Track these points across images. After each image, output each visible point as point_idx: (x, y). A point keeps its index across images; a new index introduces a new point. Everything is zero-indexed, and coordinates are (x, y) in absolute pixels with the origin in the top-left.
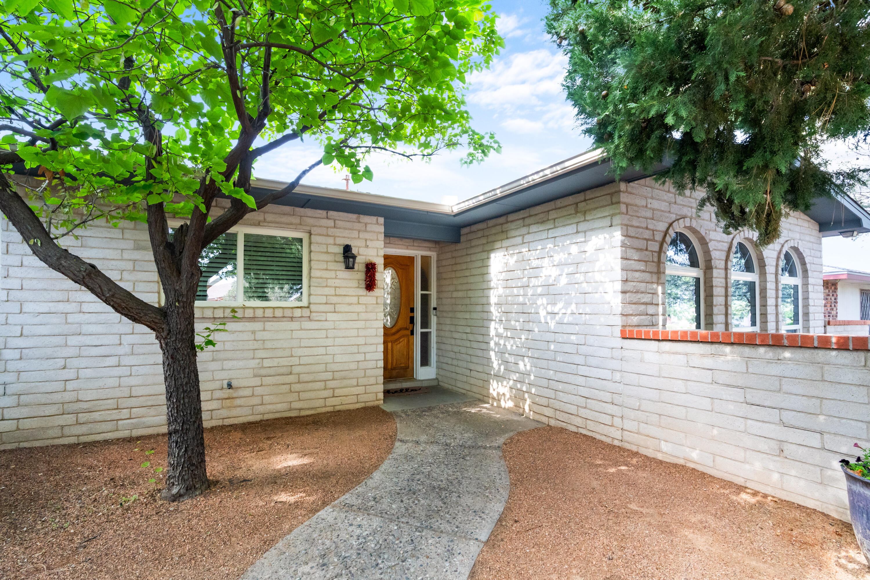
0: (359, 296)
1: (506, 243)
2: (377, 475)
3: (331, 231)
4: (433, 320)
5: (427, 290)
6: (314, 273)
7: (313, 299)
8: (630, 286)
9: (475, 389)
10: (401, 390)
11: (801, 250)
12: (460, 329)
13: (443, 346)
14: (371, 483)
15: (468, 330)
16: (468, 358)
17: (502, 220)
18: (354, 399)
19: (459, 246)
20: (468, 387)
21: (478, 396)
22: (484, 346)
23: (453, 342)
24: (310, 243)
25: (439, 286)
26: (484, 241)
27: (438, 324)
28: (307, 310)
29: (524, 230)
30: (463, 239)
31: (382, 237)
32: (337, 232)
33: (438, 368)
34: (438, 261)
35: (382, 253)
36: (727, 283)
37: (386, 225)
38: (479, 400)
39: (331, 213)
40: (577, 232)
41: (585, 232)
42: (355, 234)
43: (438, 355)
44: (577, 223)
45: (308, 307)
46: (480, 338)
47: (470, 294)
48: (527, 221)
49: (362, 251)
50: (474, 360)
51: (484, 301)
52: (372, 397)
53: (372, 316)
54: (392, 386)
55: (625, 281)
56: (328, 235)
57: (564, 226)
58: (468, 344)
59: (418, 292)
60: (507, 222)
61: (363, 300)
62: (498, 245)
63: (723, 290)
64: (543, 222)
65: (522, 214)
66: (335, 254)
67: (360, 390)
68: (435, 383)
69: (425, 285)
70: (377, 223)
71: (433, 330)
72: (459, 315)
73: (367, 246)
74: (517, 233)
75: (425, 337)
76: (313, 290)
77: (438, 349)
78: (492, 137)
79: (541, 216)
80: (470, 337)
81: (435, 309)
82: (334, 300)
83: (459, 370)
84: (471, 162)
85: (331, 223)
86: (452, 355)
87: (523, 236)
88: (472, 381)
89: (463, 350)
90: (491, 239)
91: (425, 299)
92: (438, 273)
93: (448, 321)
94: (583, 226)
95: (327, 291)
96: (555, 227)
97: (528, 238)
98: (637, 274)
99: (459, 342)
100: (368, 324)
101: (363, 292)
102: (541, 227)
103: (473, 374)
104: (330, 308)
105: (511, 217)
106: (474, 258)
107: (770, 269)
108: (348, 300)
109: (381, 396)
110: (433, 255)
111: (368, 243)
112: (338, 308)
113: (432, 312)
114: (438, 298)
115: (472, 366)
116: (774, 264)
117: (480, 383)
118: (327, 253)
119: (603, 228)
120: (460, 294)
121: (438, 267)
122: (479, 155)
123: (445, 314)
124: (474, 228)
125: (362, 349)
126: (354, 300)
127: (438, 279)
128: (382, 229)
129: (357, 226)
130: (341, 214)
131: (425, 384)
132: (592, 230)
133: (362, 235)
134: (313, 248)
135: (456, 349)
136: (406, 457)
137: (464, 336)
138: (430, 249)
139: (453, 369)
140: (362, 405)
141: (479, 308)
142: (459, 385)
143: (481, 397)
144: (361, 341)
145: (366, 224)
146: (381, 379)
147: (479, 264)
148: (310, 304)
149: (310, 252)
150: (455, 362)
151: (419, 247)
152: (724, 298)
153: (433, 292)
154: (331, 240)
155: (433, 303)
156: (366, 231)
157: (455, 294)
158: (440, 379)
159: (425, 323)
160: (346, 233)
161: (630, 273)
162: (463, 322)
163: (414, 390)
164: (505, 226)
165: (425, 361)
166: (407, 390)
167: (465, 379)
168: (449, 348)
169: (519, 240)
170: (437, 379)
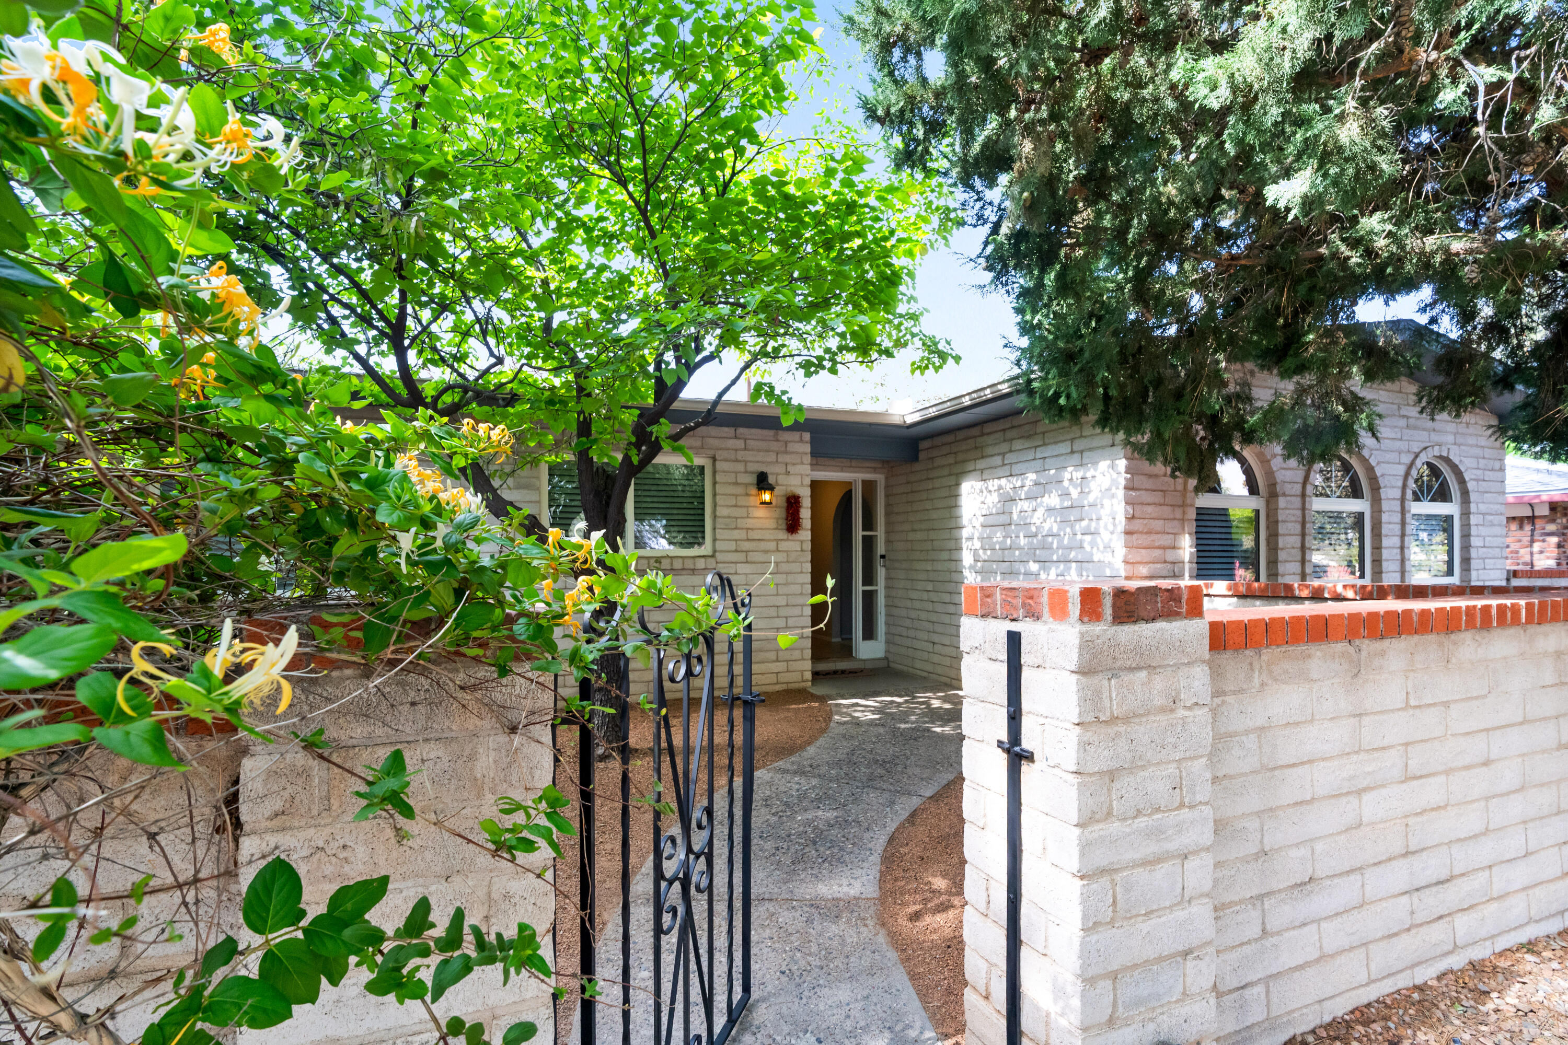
0: (778, 541)
1: (981, 464)
2: (811, 750)
3: (741, 455)
4: (881, 573)
5: (871, 529)
6: (721, 511)
7: (720, 546)
8: (1137, 525)
9: (939, 670)
10: (835, 672)
11: (1456, 460)
12: (920, 585)
13: (896, 612)
14: (805, 754)
15: (930, 587)
16: (930, 626)
17: (975, 431)
18: (772, 679)
19: (917, 466)
20: (929, 668)
21: (943, 679)
22: (951, 609)
23: (909, 604)
24: (714, 472)
25: (888, 523)
26: (951, 460)
27: (888, 578)
28: (712, 560)
29: (1004, 447)
30: (922, 455)
31: (808, 459)
32: (748, 455)
33: (888, 642)
34: (887, 487)
35: (807, 481)
36: (1304, 516)
37: (813, 442)
38: (946, 684)
39: (742, 431)
40: (1072, 452)
41: (1082, 452)
42: (772, 457)
43: (887, 624)
44: (1072, 440)
45: (713, 556)
46: (946, 597)
47: (933, 535)
48: (1009, 434)
49: (782, 479)
50: (938, 628)
51: (951, 544)
52: (795, 677)
53: (795, 567)
54: (823, 667)
55: (1131, 519)
56: (736, 461)
57: (1055, 443)
58: (930, 606)
59: (858, 533)
60: (983, 435)
61: (784, 546)
62: (970, 466)
63: (1298, 528)
64: (1029, 437)
65: (1002, 425)
66: (746, 485)
67: (781, 666)
68: (883, 664)
69: (869, 524)
70: (801, 441)
71: (880, 587)
72: (918, 566)
73: (788, 473)
74: (996, 450)
75: (869, 598)
76: (720, 534)
77: (888, 615)
78: (948, 343)
79: (1027, 427)
80: (934, 597)
81: (883, 557)
82: (746, 546)
83: (918, 645)
84: (927, 367)
85: (740, 444)
86: (908, 623)
87: (1003, 454)
88: (936, 659)
89: (923, 615)
90: (960, 457)
91: (869, 543)
92: (888, 505)
93: (901, 574)
94: (1079, 445)
95: (736, 534)
96: (1044, 444)
97: (1009, 458)
98: (1149, 509)
99: (917, 604)
100: (791, 578)
101: (783, 535)
102: (1027, 444)
103: (938, 648)
104: (740, 557)
105: (988, 428)
106: (937, 483)
107: (1390, 493)
108: (763, 545)
109: (808, 676)
110: (879, 478)
111: (790, 468)
112: (753, 557)
113: (879, 563)
114: (888, 542)
115: (936, 638)
116: (1400, 484)
117: (947, 661)
118: (736, 484)
119: (1103, 447)
120: (919, 536)
121: (887, 496)
122: (936, 360)
123: (897, 565)
124: (938, 441)
125: (784, 612)
126: (772, 545)
127: (888, 514)
128: (807, 448)
129: (774, 446)
130: (754, 431)
131: (869, 666)
132: (1090, 449)
133: (781, 458)
134: (718, 478)
135: (913, 614)
136: (844, 736)
137: (925, 596)
138: (875, 470)
139: (908, 642)
140: (784, 687)
141: (945, 555)
142: (918, 665)
143: (948, 680)
144: (782, 601)
145: (786, 443)
146: (808, 653)
147: (943, 493)
148: (715, 551)
149: (715, 483)
150: (912, 633)
151: (860, 469)
152: (1299, 539)
153: (880, 533)
154: (740, 467)
155: (881, 548)
156: (786, 452)
157: (911, 536)
158: (891, 658)
159: (869, 578)
160: (760, 457)
161: (1138, 508)
162: (923, 576)
163: (853, 672)
164: (980, 440)
165: (869, 633)
166: (843, 672)
167: (925, 656)
168: (903, 613)
169: (997, 460)
170: (886, 658)
